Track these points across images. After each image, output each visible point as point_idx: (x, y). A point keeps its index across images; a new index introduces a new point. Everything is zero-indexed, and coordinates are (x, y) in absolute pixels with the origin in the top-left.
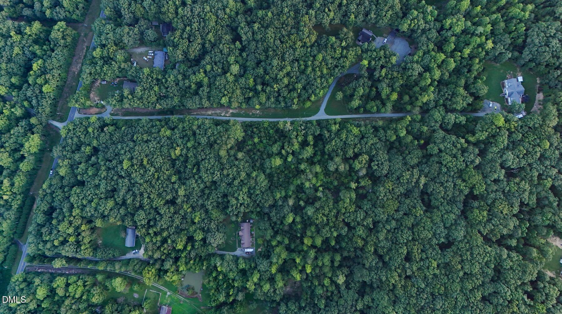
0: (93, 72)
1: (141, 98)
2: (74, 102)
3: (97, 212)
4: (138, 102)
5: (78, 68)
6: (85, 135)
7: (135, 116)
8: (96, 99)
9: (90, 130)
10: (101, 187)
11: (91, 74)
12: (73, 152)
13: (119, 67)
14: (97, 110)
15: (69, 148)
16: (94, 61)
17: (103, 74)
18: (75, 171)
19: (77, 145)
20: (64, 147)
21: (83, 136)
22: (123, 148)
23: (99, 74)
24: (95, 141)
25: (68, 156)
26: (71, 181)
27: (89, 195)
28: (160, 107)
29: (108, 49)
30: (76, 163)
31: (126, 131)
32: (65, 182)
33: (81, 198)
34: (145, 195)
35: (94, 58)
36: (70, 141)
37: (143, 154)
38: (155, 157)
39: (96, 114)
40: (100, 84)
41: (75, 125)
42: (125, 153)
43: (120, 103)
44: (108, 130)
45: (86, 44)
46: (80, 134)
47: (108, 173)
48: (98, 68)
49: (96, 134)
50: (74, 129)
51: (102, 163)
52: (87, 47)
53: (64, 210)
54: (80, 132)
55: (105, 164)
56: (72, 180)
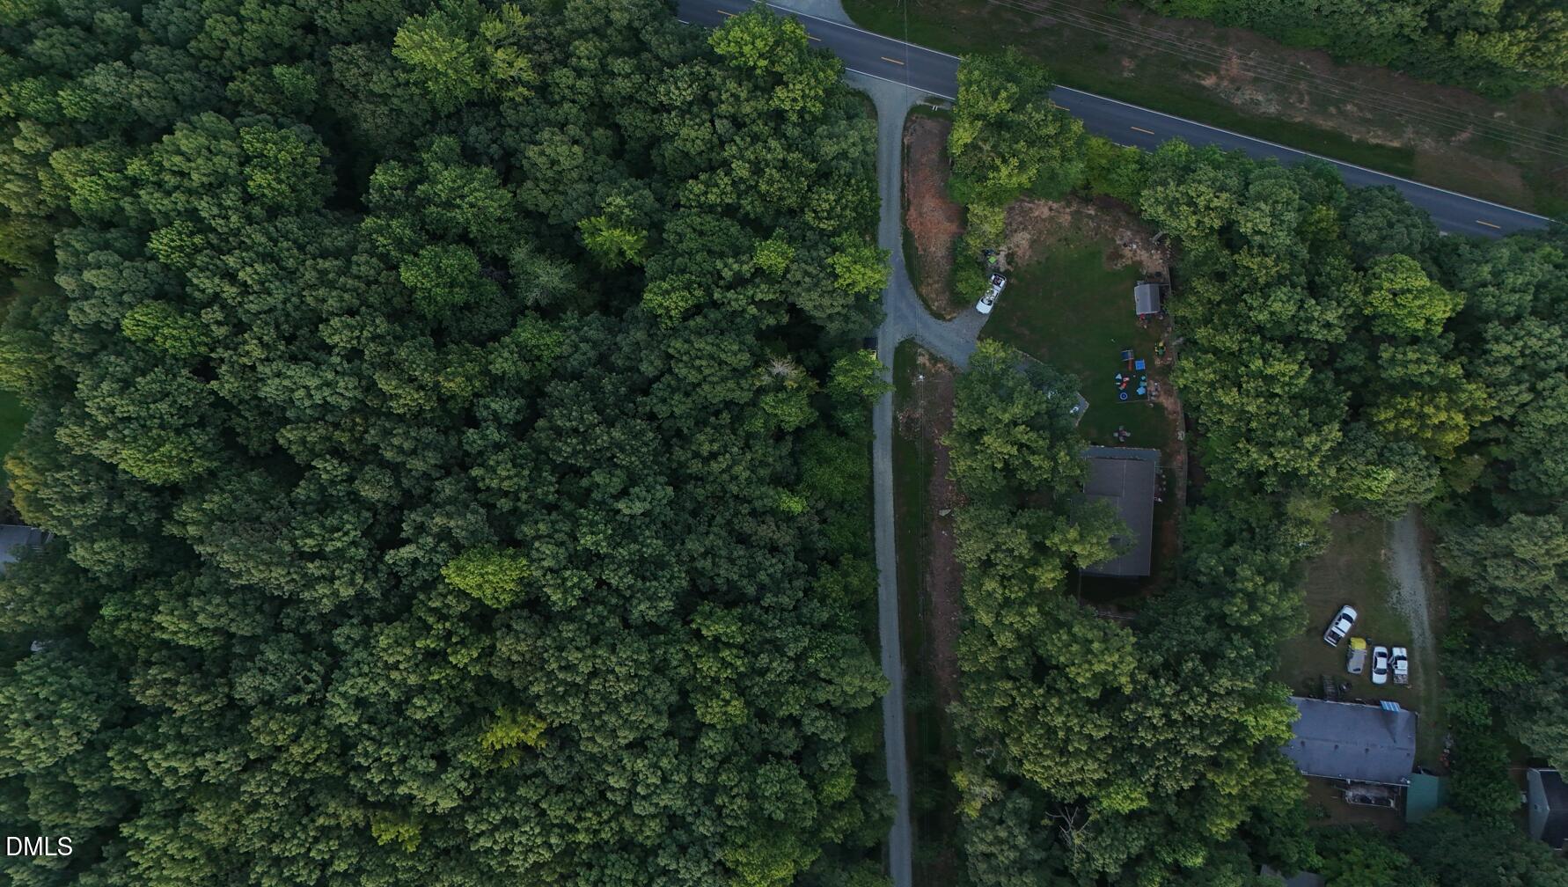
0: (1244, 259)
1: (1042, 669)
2: (994, 109)
3: (82, 344)
4: (1005, 640)
5: (1248, 94)
6: (730, 211)
7: (898, 525)
8: (1022, 239)
9: (771, 255)
10: (300, 374)
11: (1229, 236)
12: (602, 111)
13: (1292, 480)
14: (937, 246)
15: (623, 85)
16: (1335, 264)
17: (1228, 341)
18: (443, 143)
19: (655, 141)
20: (635, 45)
21: (719, 191)
22: (626, 531)
23: (1227, 311)
24: (677, 302)
25: (563, 77)
26: (363, 108)
27: (230, 276)
28: (972, 810)
29: (1450, 386)
30: (509, 138)
31: (766, 531)
32: (350, 63)
33: (205, 207)
34: (219, 763)
35: (1361, 262)
36: (680, 91)
37: (569, 712)
38: (556, 811)
39: (907, 235)
40: (1136, 274)
41: (808, 124)
42: (588, 560)
43: (997, 484)
44: (779, 385)
45: (1428, 144)
46: (741, 170)
47: (417, 418)
48: (1282, 304)
49: (736, 300)
50: (779, 115)
51: (503, 362)
52: (1406, 154)
53: (102, 78)
54: (757, 168)
55: (496, 383)
56: (371, 120)
